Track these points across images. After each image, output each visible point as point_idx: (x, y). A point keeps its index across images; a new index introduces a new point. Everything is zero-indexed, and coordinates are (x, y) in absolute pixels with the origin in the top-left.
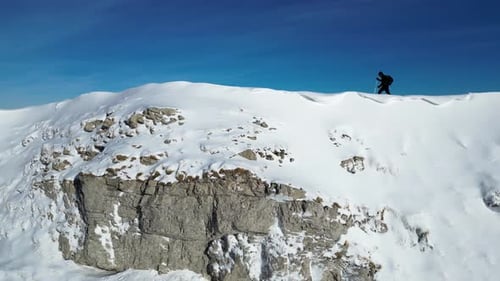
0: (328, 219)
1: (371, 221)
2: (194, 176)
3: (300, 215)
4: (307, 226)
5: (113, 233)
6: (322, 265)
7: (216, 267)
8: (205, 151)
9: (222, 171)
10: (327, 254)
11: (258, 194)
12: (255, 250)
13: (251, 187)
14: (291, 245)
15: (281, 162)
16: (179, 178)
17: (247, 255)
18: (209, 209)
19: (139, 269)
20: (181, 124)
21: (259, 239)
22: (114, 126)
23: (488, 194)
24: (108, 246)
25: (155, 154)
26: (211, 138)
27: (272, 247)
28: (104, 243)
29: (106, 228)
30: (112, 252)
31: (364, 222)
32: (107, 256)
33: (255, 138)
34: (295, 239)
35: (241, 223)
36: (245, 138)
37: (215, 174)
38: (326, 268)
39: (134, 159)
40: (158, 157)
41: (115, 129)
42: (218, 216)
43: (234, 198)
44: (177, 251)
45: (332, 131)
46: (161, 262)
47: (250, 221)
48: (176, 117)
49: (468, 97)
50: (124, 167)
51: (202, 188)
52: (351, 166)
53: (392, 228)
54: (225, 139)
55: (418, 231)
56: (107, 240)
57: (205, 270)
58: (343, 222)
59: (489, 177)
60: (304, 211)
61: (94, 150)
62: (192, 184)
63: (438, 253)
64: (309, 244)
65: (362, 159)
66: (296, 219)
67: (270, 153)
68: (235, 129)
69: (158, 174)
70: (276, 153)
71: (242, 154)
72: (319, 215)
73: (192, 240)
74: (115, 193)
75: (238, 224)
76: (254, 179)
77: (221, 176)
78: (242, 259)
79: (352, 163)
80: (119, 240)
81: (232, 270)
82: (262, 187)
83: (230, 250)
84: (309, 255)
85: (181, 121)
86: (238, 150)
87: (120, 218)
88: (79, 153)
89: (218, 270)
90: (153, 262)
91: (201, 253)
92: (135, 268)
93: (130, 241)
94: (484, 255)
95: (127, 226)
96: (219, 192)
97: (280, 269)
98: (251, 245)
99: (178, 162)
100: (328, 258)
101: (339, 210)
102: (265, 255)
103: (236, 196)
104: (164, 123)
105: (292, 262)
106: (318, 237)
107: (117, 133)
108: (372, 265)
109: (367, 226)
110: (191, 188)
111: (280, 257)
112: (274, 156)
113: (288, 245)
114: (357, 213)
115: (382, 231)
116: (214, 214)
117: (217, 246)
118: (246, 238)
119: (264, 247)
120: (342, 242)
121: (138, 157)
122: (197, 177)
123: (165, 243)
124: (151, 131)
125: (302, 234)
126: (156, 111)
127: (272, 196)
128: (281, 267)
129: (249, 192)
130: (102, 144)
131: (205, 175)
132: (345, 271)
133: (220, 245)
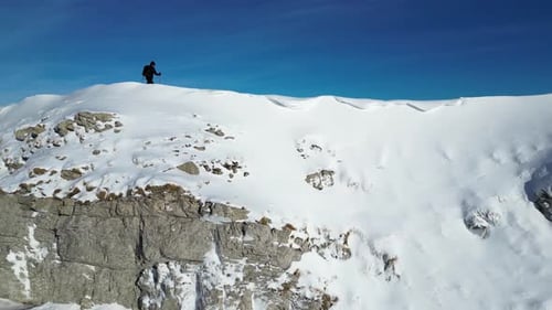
0: (276, 243)
1: (332, 245)
2: (117, 194)
3: (240, 239)
4: (249, 252)
5: (29, 260)
6: (266, 298)
7: (146, 301)
8: (137, 163)
9: (148, 188)
10: (273, 285)
11: (190, 215)
12: (188, 281)
13: (182, 206)
14: (229, 275)
15: (231, 176)
16: (101, 195)
17: (178, 287)
18: (136, 233)
19: (59, 302)
20: (117, 131)
21: (193, 268)
22: (43, 134)
23: (470, 214)
24: (22, 275)
25: (79, 167)
26: (148, 147)
27: (207, 278)
28: (17, 272)
29: (22, 255)
30: (27, 284)
31: (324, 246)
32: (20, 287)
33: (204, 148)
34: (234, 268)
35: (170, 249)
36: (191, 149)
37: (140, 191)
38: (271, 302)
39: (54, 172)
40: (82, 171)
41: (43, 138)
42: (144, 241)
43: (162, 220)
44: (104, 282)
45: (300, 141)
46: (84, 295)
47: (182, 247)
48: (112, 123)
49: (459, 102)
50: (41, 182)
51: (126, 208)
52: (317, 181)
53: (357, 254)
54: (166, 149)
55: (385, 256)
56: (22, 268)
57: (136, 304)
58: (296, 246)
59: (472, 194)
60: (244, 234)
61: (21, 161)
62: (115, 202)
63: (406, 283)
64: (250, 273)
65: (331, 173)
66: (236, 244)
67: (217, 166)
68: (181, 138)
69: (77, 191)
70: (227, 166)
71: (180, 168)
72: (264, 239)
73: (120, 269)
74: (28, 213)
75: (165, 251)
76: (188, 197)
77: (147, 193)
78: (172, 291)
79: (320, 178)
80: (36, 269)
81: (162, 304)
82: (196, 206)
83: (160, 281)
84: (251, 286)
85: (118, 128)
86: (175, 162)
87: (37, 243)
88: (7, 165)
89: (148, 305)
90: (76, 294)
91: (132, 284)
92: (54, 302)
93: (48, 270)
94: (457, 287)
95: (45, 252)
96: (145, 213)
97: (213, 303)
98: (184, 275)
99: (102, 177)
100: (273, 290)
101: (293, 232)
102: (199, 287)
103: (165, 217)
104: (97, 131)
105: (228, 295)
106: (262, 265)
107: (44, 142)
108: (326, 298)
109: (327, 252)
110: (114, 208)
111: (214, 289)
112: (224, 170)
113: (225, 274)
114: (315, 235)
115: (345, 258)
116: (141, 238)
117: (148, 276)
118: (179, 267)
119: (198, 277)
120: (291, 271)
121: (59, 170)
122: (121, 195)
123: (89, 272)
124: (81, 139)
125: (243, 262)
126: (89, 116)
127: (206, 217)
128: (216, 301)
129: (180, 212)
130: (28, 155)
131: (129, 192)
132: (294, 306)
133: (151, 275)
